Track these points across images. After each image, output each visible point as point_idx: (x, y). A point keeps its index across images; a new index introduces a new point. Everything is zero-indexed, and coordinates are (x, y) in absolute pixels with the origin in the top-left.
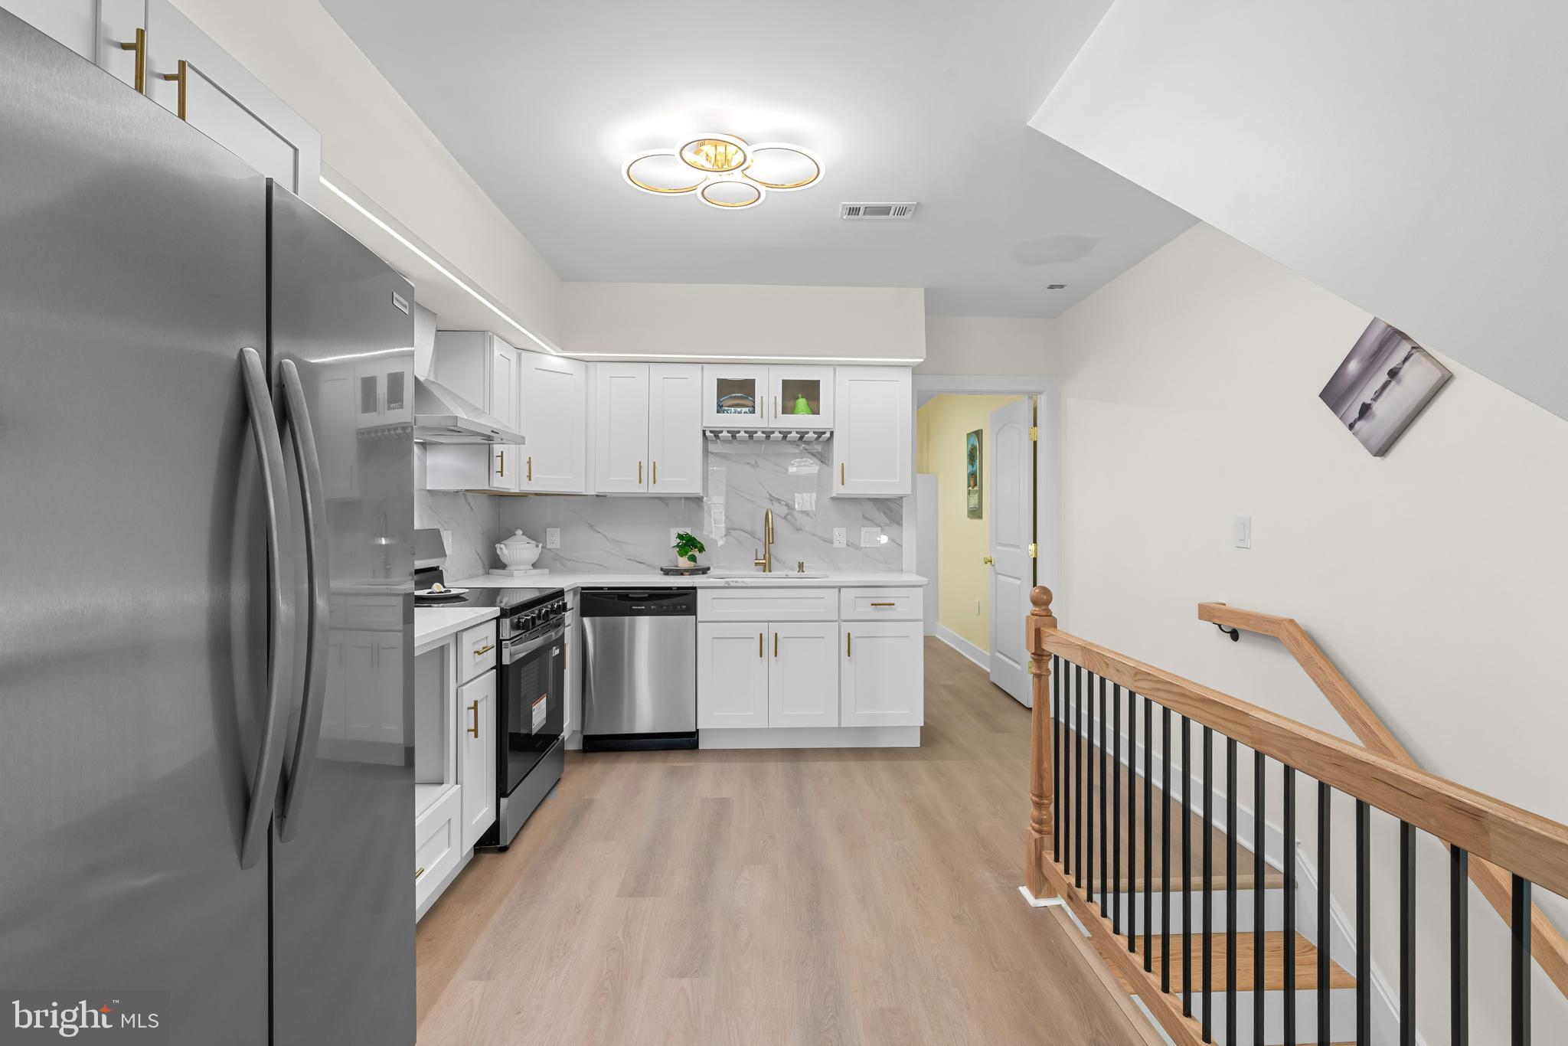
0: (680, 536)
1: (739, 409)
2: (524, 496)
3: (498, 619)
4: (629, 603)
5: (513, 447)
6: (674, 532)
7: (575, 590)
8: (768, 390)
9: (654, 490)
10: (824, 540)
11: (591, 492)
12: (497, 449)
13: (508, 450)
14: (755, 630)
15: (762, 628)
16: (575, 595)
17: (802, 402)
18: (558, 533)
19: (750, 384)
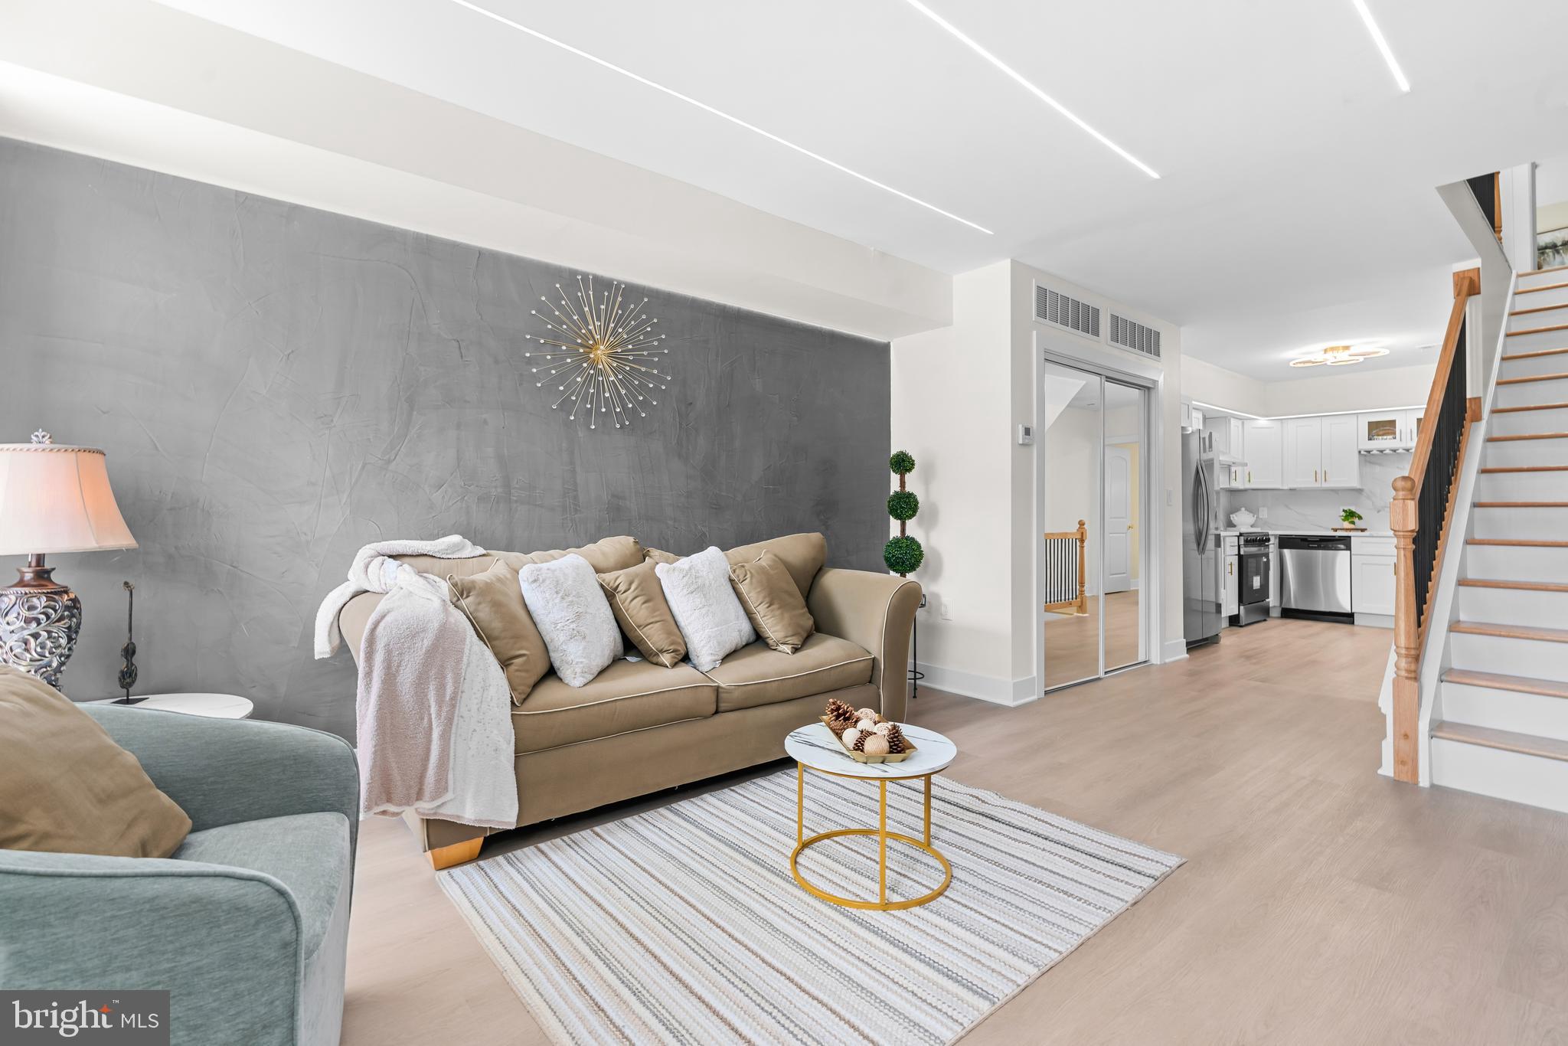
0: (1344, 511)
1: (1385, 437)
2: (1245, 490)
3: (1238, 537)
4: (1307, 543)
5: (1240, 468)
6: (1340, 508)
7: (1275, 536)
8: (1405, 426)
9: (1325, 485)
11: (1287, 487)
12: (1233, 469)
13: (1239, 469)
16: (1275, 538)
18: (1265, 509)
19: (1392, 423)
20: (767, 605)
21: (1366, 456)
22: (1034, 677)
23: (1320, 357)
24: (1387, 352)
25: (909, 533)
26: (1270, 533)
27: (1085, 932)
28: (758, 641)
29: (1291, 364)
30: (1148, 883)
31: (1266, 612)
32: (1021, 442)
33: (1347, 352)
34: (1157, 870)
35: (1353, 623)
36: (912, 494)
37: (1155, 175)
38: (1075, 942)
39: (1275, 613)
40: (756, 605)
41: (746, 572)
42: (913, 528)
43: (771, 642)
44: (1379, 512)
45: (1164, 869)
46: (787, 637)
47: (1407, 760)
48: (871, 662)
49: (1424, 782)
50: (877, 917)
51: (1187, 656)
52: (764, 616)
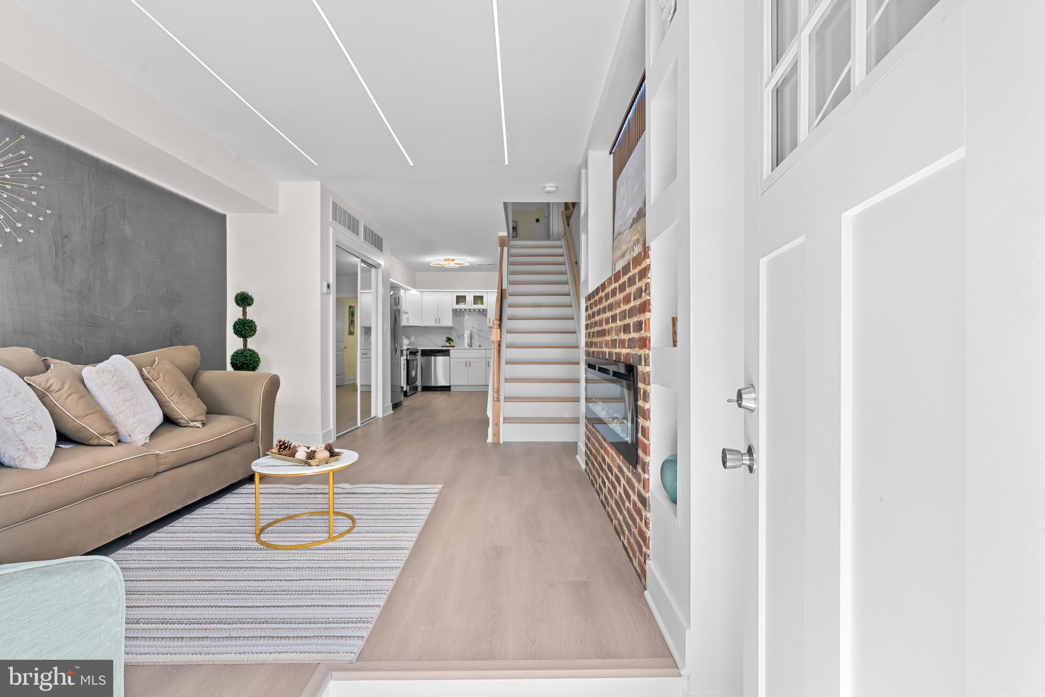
0: (447, 338)
1: (462, 304)
3: (407, 350)
4: (432, 353)
6: (445, 337)
8: (470, 298)
9: (439, 325)
10: (486, 339)
11: (423, 326)
14: (464, 360)
15: (466, 360)
16: (419, 351)
17: (480, 301)
18: (414, 337)
19: (465, 297)
20: (178, 396)
21: (456, 313)
22: (331, 430)
23: (443, 263)
24: (468, 264)
25: (249, 346)
26: (418, 348)
27: (425, 517)
28: (169, 421)
29: (431, 264)
30: (436, 495)
31: (416, 389)
32: (325, 292)
33: (454, 262)
34: (437, 490)
35: (450, 390)
36: (252, 321)
37: (412, 164)
38: (424, 521)
39: (420, 389)
40: (169, 396)
41: (158, 372)
42: (252, 344)
43: (181, 421)
44: (459, 338)
45: (439, 490)
46: (195, 416)
47: (496, 434)
48: (253, 427)
49: (501, 442)
50: (330, 544)
51: (392, 412)
52: (177, 403)
